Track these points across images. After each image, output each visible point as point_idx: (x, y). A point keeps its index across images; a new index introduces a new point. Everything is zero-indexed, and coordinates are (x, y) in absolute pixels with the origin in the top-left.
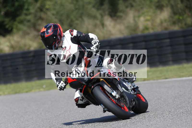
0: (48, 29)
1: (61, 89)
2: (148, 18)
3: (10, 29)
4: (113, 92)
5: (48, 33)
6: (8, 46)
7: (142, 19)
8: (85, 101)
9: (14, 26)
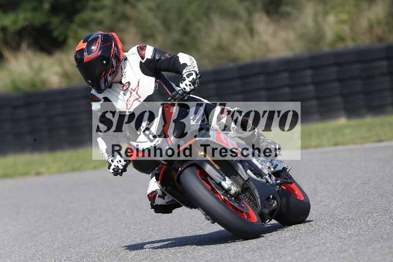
0: (90, 44)
1: (117, 172)
2: (344, 17)
3: (61, 38)
4: (225, 180)
5: (90, 52)
6: (57, 74)
7: (331, 18)
8: (170, 200)
9: (71, 33)
